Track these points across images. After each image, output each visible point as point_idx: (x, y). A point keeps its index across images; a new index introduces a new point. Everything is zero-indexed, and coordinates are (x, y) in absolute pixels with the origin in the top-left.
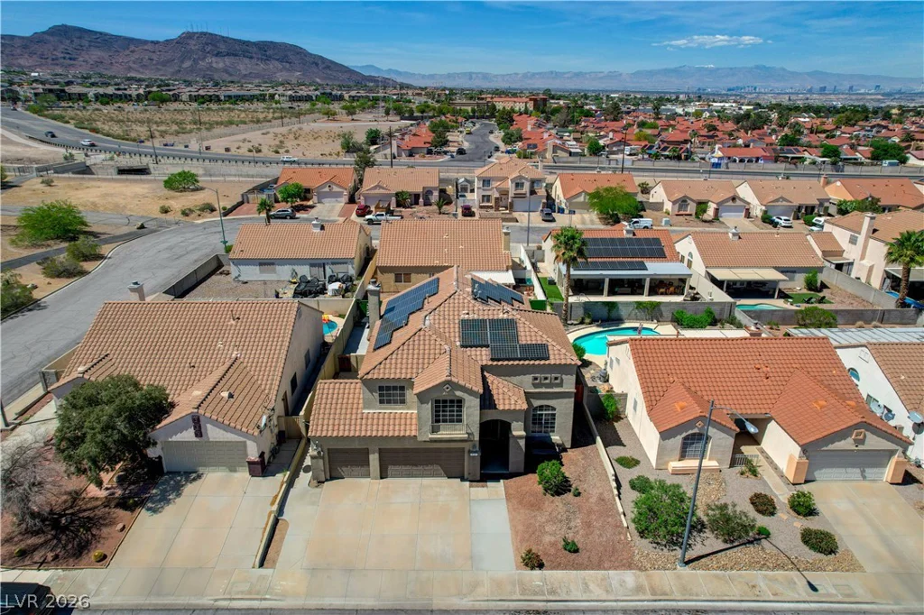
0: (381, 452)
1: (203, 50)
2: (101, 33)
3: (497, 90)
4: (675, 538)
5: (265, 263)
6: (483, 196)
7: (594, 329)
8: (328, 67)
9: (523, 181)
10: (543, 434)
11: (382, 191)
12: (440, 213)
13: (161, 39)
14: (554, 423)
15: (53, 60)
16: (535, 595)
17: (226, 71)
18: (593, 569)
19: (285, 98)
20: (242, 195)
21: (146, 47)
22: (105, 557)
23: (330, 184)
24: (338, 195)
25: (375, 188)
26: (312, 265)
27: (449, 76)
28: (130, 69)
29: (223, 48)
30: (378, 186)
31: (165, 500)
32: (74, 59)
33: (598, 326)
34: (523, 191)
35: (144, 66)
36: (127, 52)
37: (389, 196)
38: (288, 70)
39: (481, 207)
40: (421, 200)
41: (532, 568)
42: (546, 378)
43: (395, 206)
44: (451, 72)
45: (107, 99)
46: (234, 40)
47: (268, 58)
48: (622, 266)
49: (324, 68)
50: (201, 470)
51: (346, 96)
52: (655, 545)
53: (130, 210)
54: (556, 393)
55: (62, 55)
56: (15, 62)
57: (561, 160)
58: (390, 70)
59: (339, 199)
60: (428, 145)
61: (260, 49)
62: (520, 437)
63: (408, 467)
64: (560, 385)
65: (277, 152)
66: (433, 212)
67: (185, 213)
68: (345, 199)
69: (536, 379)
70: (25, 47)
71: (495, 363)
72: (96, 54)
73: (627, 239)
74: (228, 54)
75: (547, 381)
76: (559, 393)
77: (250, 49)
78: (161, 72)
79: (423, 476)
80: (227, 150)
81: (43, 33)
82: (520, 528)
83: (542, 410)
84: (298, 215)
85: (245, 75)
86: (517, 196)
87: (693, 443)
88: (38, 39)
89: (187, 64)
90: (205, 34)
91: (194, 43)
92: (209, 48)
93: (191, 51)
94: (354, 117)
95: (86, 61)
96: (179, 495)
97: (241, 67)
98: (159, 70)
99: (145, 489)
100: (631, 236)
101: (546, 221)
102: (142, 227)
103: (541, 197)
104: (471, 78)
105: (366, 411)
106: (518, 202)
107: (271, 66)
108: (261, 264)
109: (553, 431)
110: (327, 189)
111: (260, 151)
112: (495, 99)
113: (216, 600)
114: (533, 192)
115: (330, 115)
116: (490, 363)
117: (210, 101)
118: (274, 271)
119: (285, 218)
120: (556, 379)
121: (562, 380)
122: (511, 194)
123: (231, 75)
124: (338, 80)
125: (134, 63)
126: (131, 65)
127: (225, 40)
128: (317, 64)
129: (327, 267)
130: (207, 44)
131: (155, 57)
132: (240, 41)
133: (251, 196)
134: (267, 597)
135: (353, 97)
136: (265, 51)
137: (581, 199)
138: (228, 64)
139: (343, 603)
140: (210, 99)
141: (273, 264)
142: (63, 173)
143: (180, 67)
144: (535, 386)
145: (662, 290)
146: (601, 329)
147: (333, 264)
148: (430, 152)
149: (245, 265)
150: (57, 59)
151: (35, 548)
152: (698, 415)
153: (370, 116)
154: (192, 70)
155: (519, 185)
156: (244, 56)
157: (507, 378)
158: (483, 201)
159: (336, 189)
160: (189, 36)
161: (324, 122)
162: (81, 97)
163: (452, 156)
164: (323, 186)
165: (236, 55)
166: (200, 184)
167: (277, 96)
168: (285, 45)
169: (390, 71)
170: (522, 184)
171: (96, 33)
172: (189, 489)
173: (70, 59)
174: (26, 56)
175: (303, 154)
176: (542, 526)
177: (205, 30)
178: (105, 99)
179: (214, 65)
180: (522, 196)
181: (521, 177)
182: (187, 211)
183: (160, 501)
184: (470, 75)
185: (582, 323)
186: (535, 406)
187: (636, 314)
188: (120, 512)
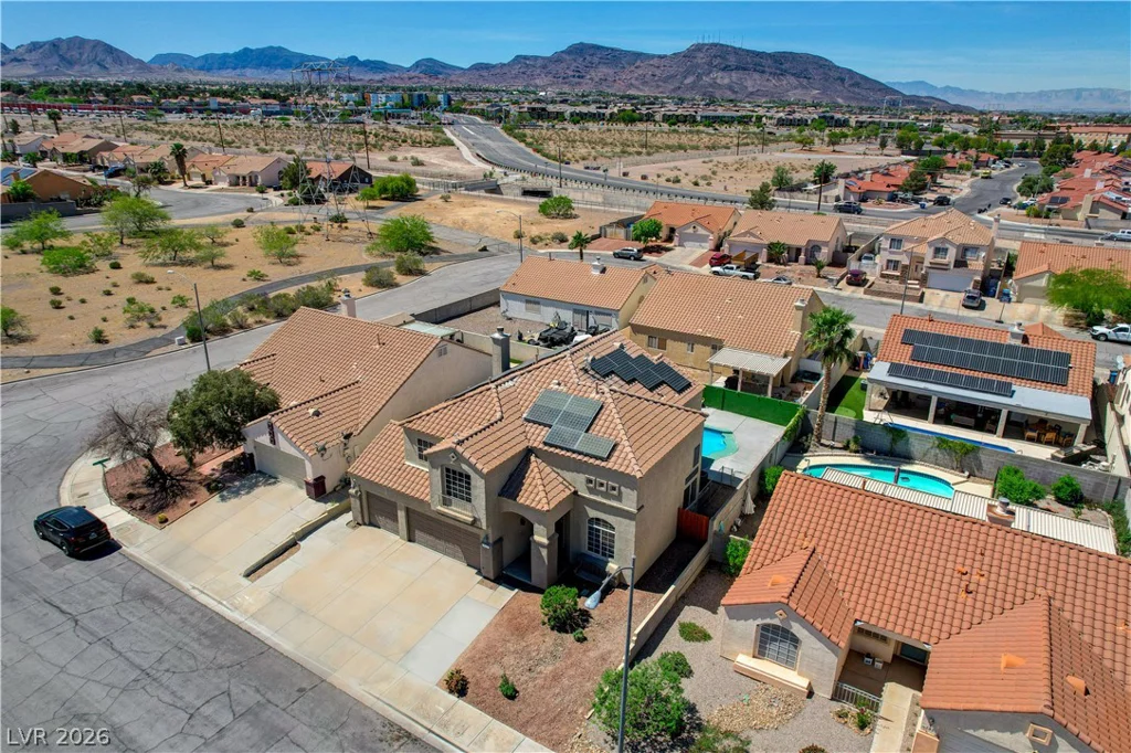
0: (408, 511)
1: (710, 64)
2: (612, 49)
3: (1114, 115)
4: (643, 744)
5: (532, 301)
6: (889, 261)
7: (858, 460)
8: (857, 85)
9: (947, 246)
10: (600, 556)
11: (752, 239)
12: (819, 276)
13: (669, 53)
14: (613, 547)
15: (564, 78)
16: (424, 718)
17: (730, 88)
18: (511, 727)
19: (772, 121)
20: (601, 228)
21: (651, 62)
22: (166, 520)
23: (696, 223)
24: (703, 239)
25: (744, 234)
26: (576, 311)
27: (1041, 94)
28: (631, 86)
29: (732, 61)
30: (748, 233)
31: (237, 493)
32: (583, 77)
33: (867, 458)
34: (945, 261)
35: (645, 83)
36: (633, 68)
37: (762, 246)
38: (805, 87)
39: (883, 276)
40: (802, 257)
41: (451, 692)
42: (602, 485)
43: (765, 260)
44: (1045, 89)
45: (579, 118)
46: (748, 51)
47: (783, 73)
48: (971, 384)
49: (853, 85)
50: (280, 476)
51: (853, 122)
52: (609, 738)
53: (490, 233)
54: (613, 507)
55: (573, 73)
56: (532, 82)
57: (1099, 224)
58: (948, 87)
59: (703, 244)
60: (893, 189)
61: (776, 62)
62: (542, 545)
63: (431, 538)
64: (619, 498)
65: (696, 184)
66: (810, 273)
67: (534, 241)
68: (709, 245)
69: (590, 481)
70: (544, 67)
71: (546, 448)
72: (604, 70)
73: (1010, 346)
74: (737, 68)
75: (603, 489)
76: (618, 509)
77: (764, 62)
78: (661, 90)
79: (446, 554)
80: (644, 177)
81: (562, 52)
82: (481, 645)
83: (598, 524)
84: (645, 257)
85: (752, 93)
86: (935, 266)
87: (776, 640)
88: (557, 59)
89: (689, 80)
90: (716, 45)
91: (702, 55)
92: (718, 61)
93: (697, 66)
94: (837, 148)
95: (591, 79)
96: (248, 493)
97: (749, 83)
98: (658, 86)
99: (232, 480)
100: (1018, 343)
101: (966, 307)
102: (484, 249)
103: (975, 272)
104: (1077, 98)
105: (407, 463)
106: (935, 276)
107: (785, 82)
108: (528, 302)
109: (612, 557)
110: (691, 231)
111: (678, 181)
112: (1074, 129)
113: (194, 588)
114: (961, 263)
115: (806, 144)
116: (541, 446)
117: (684, 122)
118: (539, 311)
119: (629, 258)
120: (614, 489)
121: (620, 493)
122: (926, 264)
123: (735, 92)
124: (866, 100)
125: (637, 79)
126: (633, 81)
127: (736, 51)
128: (843, 80)
129: (590, 316)
130: (715, 57)
131: (658, 72)
132: (753, 52)
133: (609, 230)
134: (224, 603)
135: (862, 122)
136: (782, 64)
137: (1043, 282)
138: (734, 79)
139: (269, 635)
140: (684, 120)
141: (538, 303)
142: (472, 190)
143: (682, 83)
144: (591, 491)
145: (1029, 434)
146: (868, 463)
147: (597, 313)
148: (893, 198)
149: (514, 300)
150: (567, 77)
151: (140, 496)
152: (778, 599)
153: (862, 148)
154: (693, 87)
155: (939, 251)
156: (755, 70)
157: (559, 471)
158: (887, 268)
159: (701, 231)
160: (698, 48)
161: (794, 152)
162: (559, 116)
163: (923, 207)
164: (687, 226)
165: (745, 69)
166: (574, 212)
167: (764, 119)
168: (807, 56)
169: (947, 89)
170: (946, 250)
171: (608, 49)
172: (260, 491)
173: (579, 77)
174: (543, 75)
175: (725, 188)
176: (503, 655)
177: (716, 41)
178: (578, 118)
179: (718, 81)
180: (943, 268)
181: (944, 240)
182: (537, 239)
183: (233, 493)
184: (1078, 94)
185: (846, 448)
186: (591, 516)
187: (936, 455)
188: (204, 491)
